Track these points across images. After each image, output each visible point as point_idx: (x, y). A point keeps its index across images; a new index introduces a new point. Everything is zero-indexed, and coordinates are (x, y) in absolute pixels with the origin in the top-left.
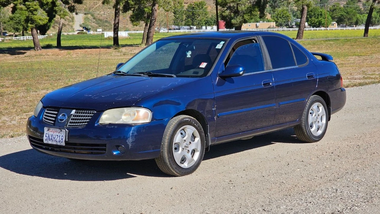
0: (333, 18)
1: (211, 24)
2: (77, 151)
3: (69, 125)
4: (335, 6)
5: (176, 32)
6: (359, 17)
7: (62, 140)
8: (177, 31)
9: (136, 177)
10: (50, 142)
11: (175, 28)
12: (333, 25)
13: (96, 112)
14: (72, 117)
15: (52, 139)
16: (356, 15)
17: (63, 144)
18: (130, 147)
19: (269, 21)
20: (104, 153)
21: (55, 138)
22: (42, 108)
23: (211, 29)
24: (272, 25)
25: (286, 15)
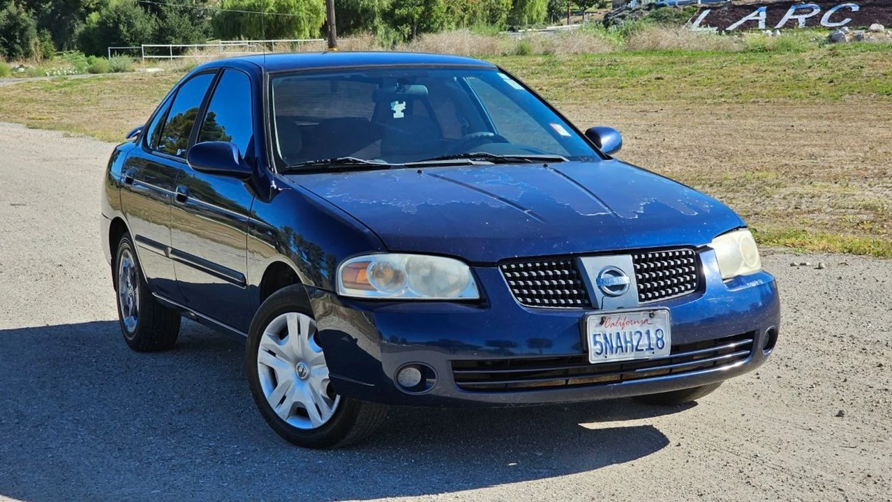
3: (640, 300)
15: (621, 347)
17: (667, 353)
21: (631, 341)
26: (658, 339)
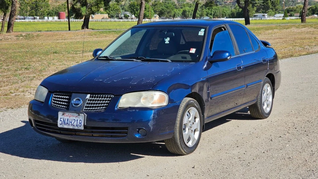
0: (155, 12)
1: (53, 15)
2: (95, 135)
3: (85, 110)
4: (157, 2)
5: (22, 22)
6: (176, 11)
7: (80, 124)
8: (23, 20)
9: (144, 157)
10: (66, 127)
11: (21, 18)
12: (156, 17)
13: (113, 96)
14: (87, 101)
15: (68, 123)
16: (174, 9)
17: (82, 128)
18: (151, 130)
19: (102, 13)
20: (125, 136)
21: (71, 122)
22: (48, 93)
23: (52, 19)
24: (105, 16)
25: (117, 8)
26: (80, 123)
